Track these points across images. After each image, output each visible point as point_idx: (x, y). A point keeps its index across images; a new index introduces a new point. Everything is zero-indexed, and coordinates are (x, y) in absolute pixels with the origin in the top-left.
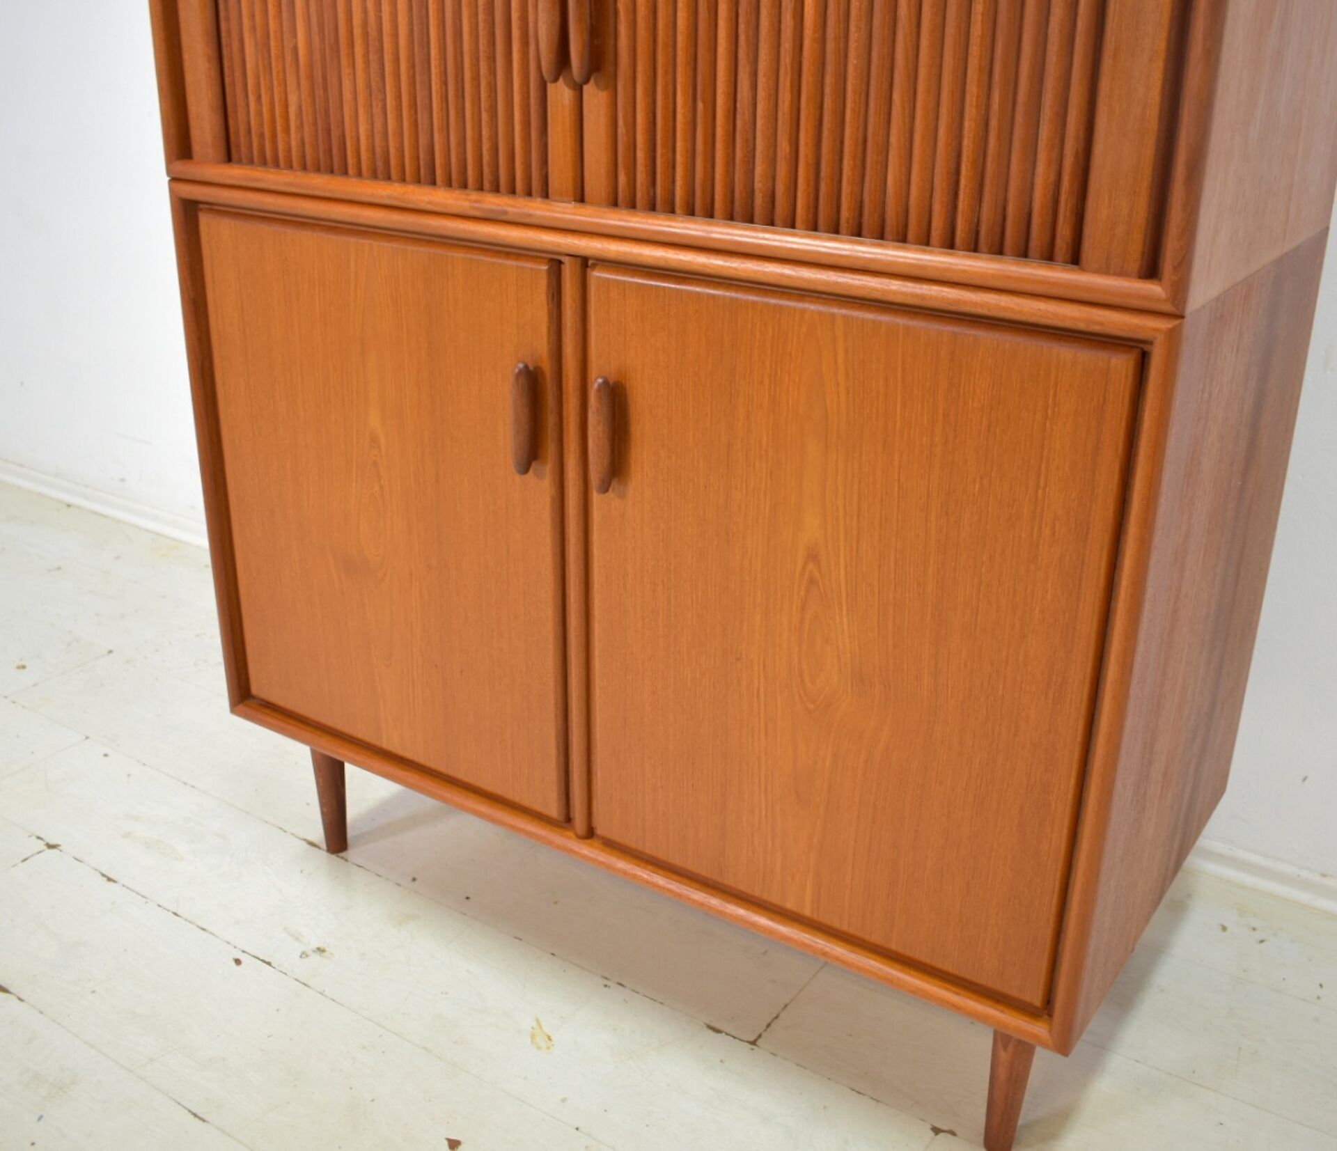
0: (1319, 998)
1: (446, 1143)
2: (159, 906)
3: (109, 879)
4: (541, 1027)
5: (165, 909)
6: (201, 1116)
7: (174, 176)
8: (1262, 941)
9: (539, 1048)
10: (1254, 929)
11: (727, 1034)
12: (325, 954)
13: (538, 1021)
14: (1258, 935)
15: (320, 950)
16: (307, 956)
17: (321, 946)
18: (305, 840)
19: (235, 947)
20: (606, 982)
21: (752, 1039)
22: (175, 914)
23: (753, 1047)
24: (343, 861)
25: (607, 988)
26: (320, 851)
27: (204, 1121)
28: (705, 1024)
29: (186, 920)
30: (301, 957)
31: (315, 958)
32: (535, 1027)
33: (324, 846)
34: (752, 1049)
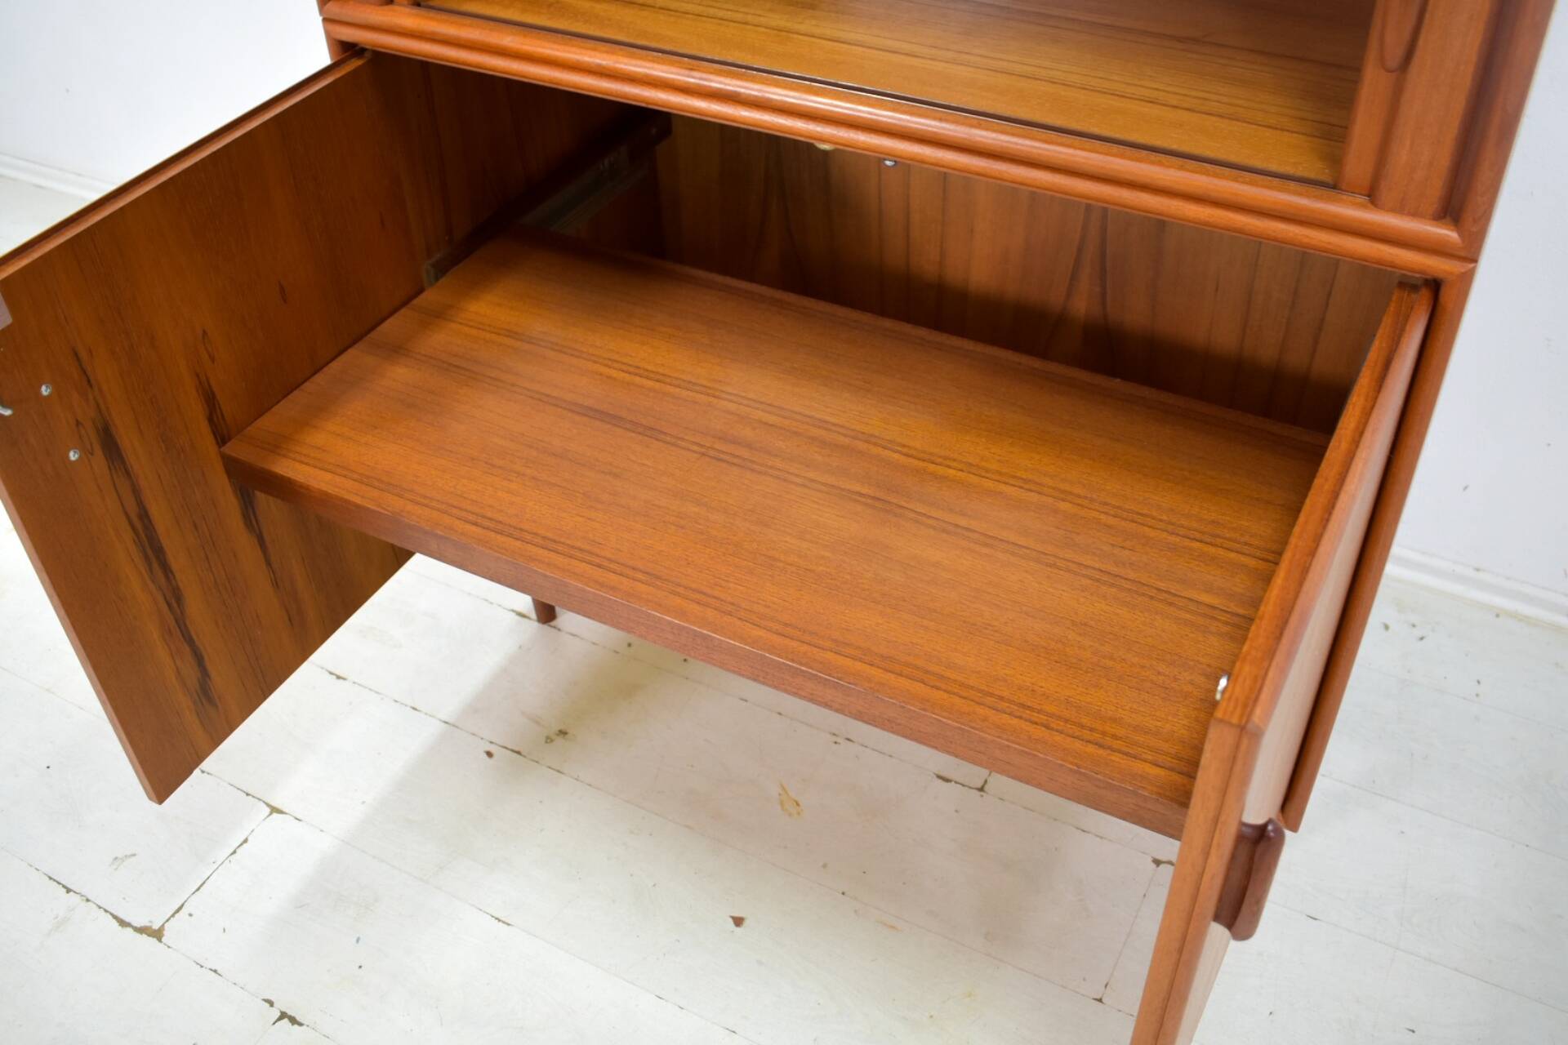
0: (1477, 695)
1: (731, 920)
2: (396, 701)
3: (339, 677)
4: (786, 792)
5: (402, 704)
6: (503, 919)
7: (326, 16)
8: (1422, 639)
9: (790, 815)
10: (1414, 626)
11: (956, 782)
12: (567, 736)
13: (783, 789)
14: (1418, 633)
15: (563, 733)
16: (552, 741)
17: (562, 727)
18: (513, 611)
19: (482, 739)
20: (835, 739)
21: (979, 786)
22: (414, 709)
23: (982, 793)
24: (556, 631)
25: (837, 745)
26: (531, 622)
27: (509, 925)
28: (935, 774)
29: (426, 714)
30: (546, 742)
31: (559, 741)
32: (781, 792)
33: (533, 615)
34: (982, 796)
